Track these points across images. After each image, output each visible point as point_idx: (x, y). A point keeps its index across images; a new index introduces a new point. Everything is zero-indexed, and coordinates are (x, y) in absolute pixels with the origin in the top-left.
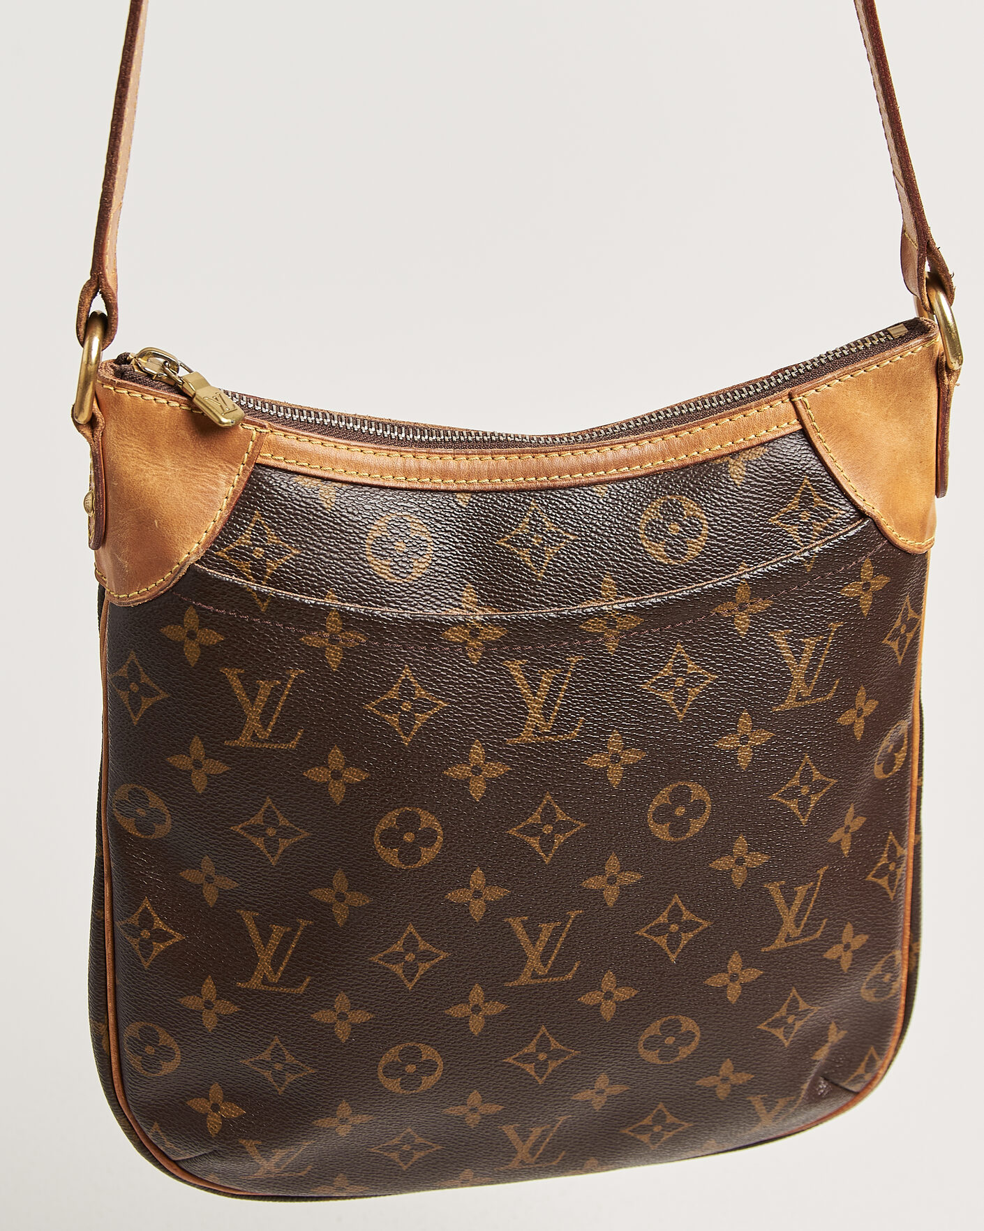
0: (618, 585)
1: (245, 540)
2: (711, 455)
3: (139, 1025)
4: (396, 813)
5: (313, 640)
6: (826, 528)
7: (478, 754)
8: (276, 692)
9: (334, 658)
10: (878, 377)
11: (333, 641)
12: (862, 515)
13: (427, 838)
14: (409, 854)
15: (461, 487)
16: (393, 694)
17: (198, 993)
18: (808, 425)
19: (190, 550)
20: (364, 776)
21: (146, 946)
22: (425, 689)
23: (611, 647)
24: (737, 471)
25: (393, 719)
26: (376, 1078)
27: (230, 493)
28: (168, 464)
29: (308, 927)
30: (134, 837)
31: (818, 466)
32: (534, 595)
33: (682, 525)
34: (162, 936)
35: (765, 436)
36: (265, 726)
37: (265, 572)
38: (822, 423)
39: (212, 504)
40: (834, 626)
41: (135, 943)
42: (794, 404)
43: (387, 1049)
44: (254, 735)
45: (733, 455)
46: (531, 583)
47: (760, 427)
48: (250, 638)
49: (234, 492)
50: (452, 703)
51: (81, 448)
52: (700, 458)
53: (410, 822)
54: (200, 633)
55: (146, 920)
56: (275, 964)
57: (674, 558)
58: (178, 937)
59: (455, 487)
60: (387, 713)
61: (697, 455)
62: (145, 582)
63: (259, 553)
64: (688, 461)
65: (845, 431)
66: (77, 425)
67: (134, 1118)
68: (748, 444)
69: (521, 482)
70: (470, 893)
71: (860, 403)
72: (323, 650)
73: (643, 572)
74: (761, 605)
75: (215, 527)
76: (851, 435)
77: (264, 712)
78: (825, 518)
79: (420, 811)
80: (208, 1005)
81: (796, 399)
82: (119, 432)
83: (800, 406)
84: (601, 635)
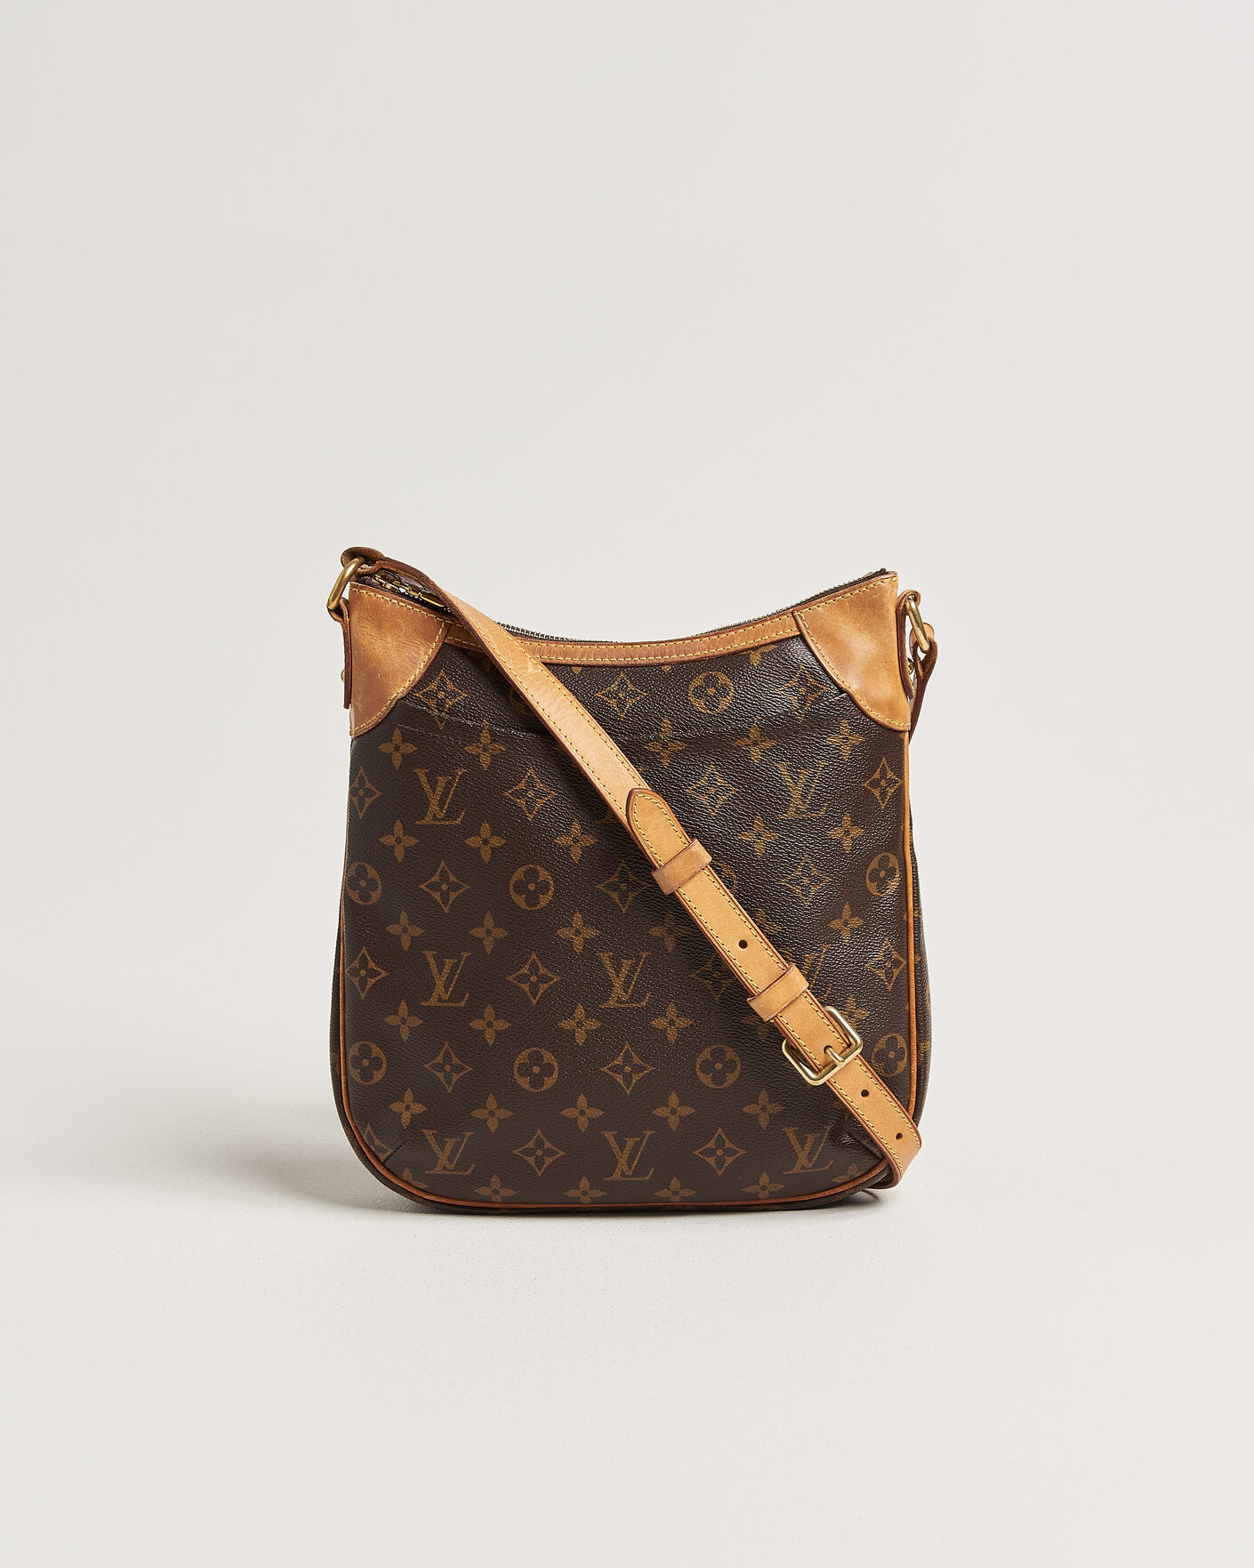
0: (673, 725)
1: (433, 686)
2: (740, 648)
3: (358, 1045)
4: (523, 869)
5: (472, 749)
6: (816, 698)
7: (577, 829)
8: (449, 783)
9: (485, 761)
10: (852, 602)
11: (485, 750)
12: (841, 691)
13: (544, 888)
14: (532, 899)
15: (576, 662)
16: (522, 785)
17: (396, 1013)
18: (804, 631)
19: (399, 690)
20: (503, 842)
21: (363, 982)
22: (542, 783)
23: (666, 763)
24: (755, 659)
25: (522, 803)
26: (512, 1076)
27: (426, 660)
28: (389, 640)
29: (468, 957)
30: (359, 905)
31: (812, 659)
32: (618, 728)
33: (716, 689)
34: (373, 973)
35: (774, 636)
36: (442, 809)
37: (445, 707)
38: (813, 631)
39: (415, 665)
40: (823, 764)
41: (356, 981)
42: (794, 617)
43: (519, 1053)
44: (435, 816)
45: (755, 649)
46: (616, 720)
47: (772, 632)
48: (433, 748)
49: (429, 659)
50: (560, 793)
51: (337, 628)
52: (733, 650)
53: (532, 875)
54: (402, 747)
55: (364, 962)
56: (446, 987)
57: (710, 710)
58: (384, 974)
59: (572, 662)
60: (519, 798)
61: (731, 648)
62: (371, 715)
63: (441, 695)
64: (725, 652)
65: (830, 638)
66: (329, 610)
67: (356, 1127)
68: (764, 642)
69: (615, 661)
70: (573, 931)
71: (840, 619)
72: (479, 756)
73: (690, 717)
74: (768, 744)
75: (415, 678)
76: (835, 639)
77: (441, 799)
78: (816, 692)
79: (539, 868)
80: (403, 1021)
81: (796, 613)
82: (360, 618)
83: (799, 618)
84: (658, 753)
